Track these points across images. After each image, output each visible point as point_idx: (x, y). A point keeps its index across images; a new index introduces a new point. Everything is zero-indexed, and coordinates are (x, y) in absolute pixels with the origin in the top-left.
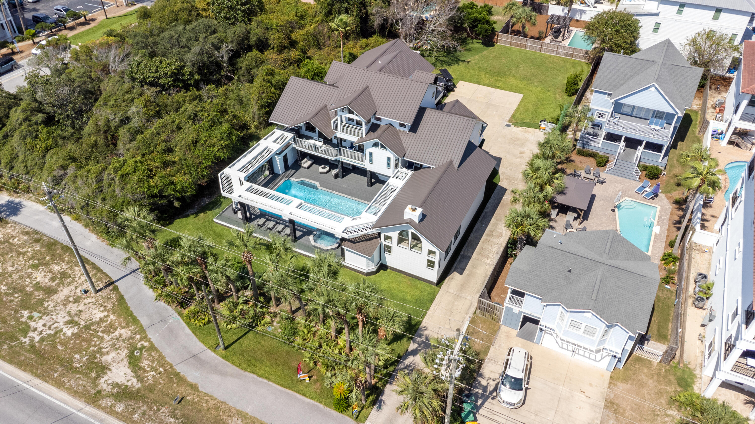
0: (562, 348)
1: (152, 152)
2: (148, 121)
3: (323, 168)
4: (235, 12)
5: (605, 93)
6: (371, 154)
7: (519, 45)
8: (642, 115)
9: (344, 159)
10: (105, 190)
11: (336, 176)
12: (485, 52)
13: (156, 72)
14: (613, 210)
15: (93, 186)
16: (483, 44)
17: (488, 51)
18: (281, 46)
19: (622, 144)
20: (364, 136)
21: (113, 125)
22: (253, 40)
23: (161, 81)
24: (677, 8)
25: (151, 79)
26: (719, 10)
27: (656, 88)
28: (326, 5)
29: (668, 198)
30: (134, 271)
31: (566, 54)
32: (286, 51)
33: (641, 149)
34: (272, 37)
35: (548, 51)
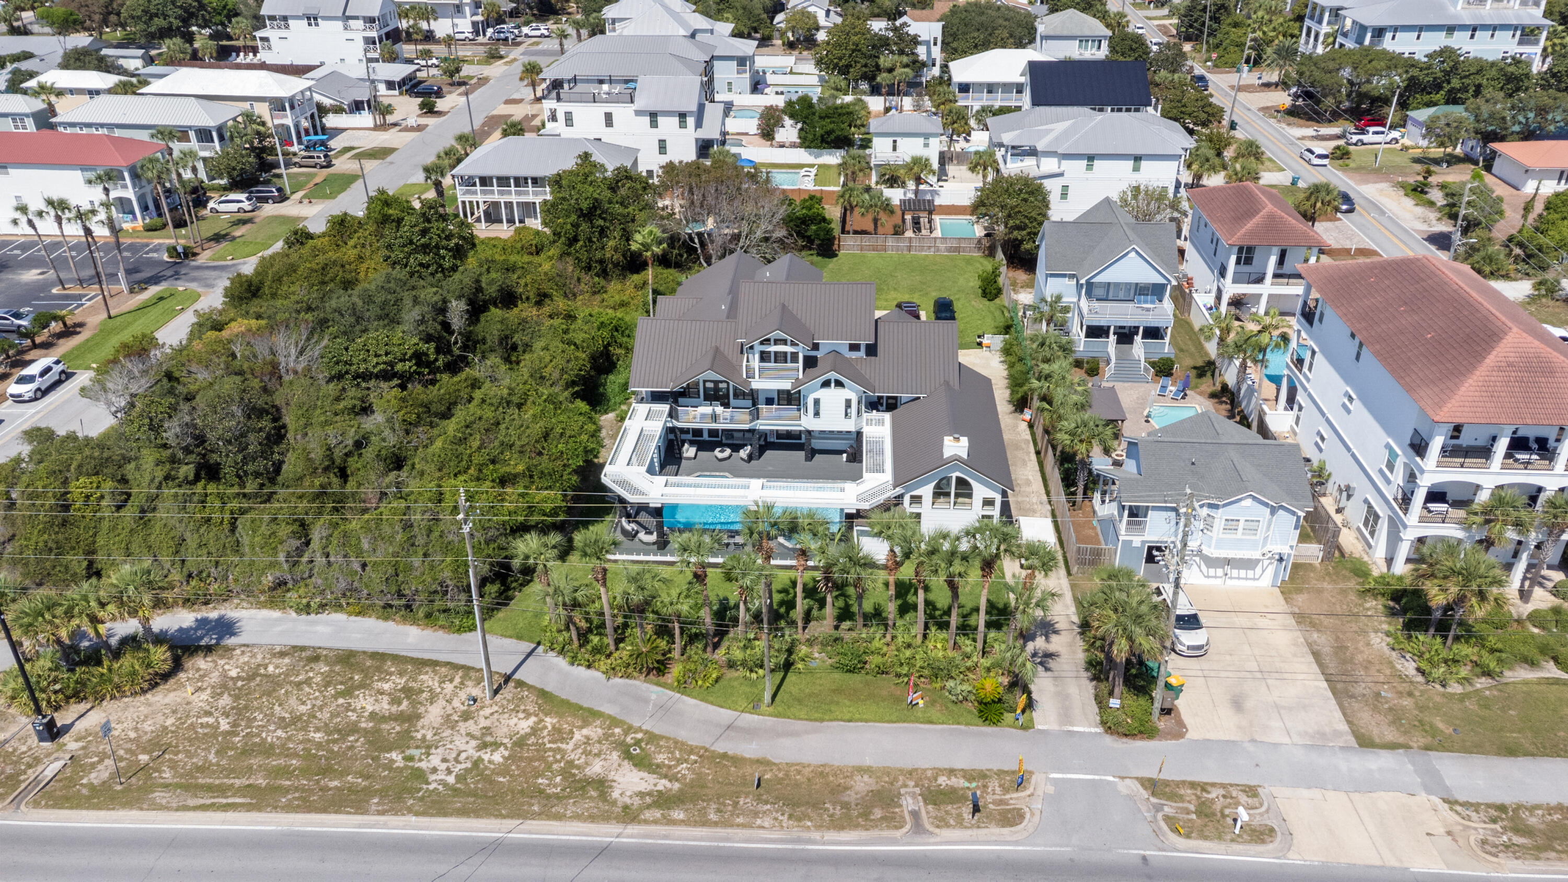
0: (1208, 577)
1: (468, 468)
2: (407, 432)
3: (722, 451)
4: (437, 254)
5: (1064, 276)
6: (817, 402)
7: (875, 249)
8: (1121, 295)
9: (762, 425)
10: (420, 540)
11: (750, 458)
12: (831, 266)
13: (387, 354)
14: (1147, 421)
15: (399, 537)
16: (818, 255)
17: (832, 264)
18: (539, 295)
19: (1112, 338)
20: (801, 376)
21: (338, 453)
22: (491, 291)
23: (399, 367)
24: (1085, 162)
25: (382, 366)
26: (1138, 159)
27: (1137, 252)
28: (569, 226)
29: (1201, 394)
30: (529, 655)
31: (949, 250)
32: (547, 301)
33: (1138, 339)
34: (522, 282)
35: (922, 248)
